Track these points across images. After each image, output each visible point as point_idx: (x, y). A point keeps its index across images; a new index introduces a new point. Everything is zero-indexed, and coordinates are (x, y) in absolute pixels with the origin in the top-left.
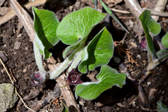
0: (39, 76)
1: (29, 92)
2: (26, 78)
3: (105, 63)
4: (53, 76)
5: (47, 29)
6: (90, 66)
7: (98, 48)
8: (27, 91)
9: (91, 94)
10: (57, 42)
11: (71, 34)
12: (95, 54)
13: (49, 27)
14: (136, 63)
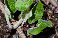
0: (8, 27)
1: (4, 36)
2: (1, 30)
3: (40, 19)
4: (15, 27)
5: (10, 5)
6: (33, 20)
7: (36, 11)
8: (3, 36)
9: (36, 32)
10: (16, 11)
11: (23, 6)
12: (35, 14)
13: (12, 3)
14: (53, 19)
